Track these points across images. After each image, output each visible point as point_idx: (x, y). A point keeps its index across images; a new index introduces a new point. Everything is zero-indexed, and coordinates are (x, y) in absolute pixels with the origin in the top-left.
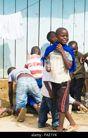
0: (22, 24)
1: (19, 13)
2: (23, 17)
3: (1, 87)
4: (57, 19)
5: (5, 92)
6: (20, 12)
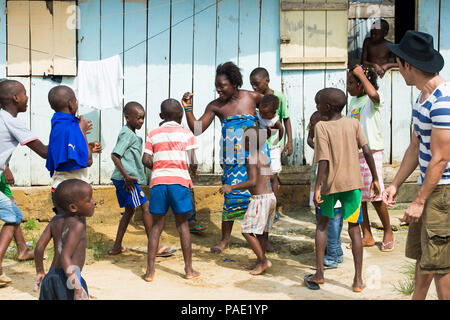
5: (102, 212)
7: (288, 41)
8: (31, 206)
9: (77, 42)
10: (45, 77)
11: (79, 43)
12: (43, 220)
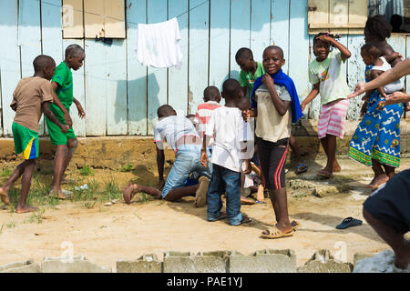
0: (178, 40)
1: (174, 22)
2: (181, 27)
3: (143, 150)
4: (241, 31)
5: (150, 160)
6: (175, 19)
7: (315, 9)
8: (86, 154)
9: (126, 8)
10: (97, 39)
11: (128, 9)
12: (97, 168)
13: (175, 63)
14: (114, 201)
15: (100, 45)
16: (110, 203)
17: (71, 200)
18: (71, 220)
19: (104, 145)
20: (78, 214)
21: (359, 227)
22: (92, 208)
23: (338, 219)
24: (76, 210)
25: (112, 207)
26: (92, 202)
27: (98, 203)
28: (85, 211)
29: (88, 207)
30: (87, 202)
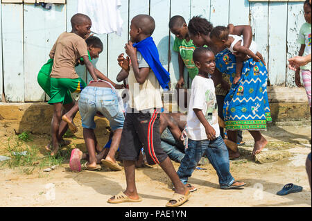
10: (36, 4)
12: (36, 134)
13: (115, 29)
14: (53, 167)
15: (39, 10)
16: (49, 169)
17: (10, 166)
18: (9, 185)
19: (42, 110)
20: (17, 180)
21: (299, 193)
22: (31, 173)
23: (279, 185)
24: (14, 176)
25: (52, 173)
26: (31, 168)
27: (37, 169)
28: (23, 177)
29: (27, 172)
30: (26, 168)
